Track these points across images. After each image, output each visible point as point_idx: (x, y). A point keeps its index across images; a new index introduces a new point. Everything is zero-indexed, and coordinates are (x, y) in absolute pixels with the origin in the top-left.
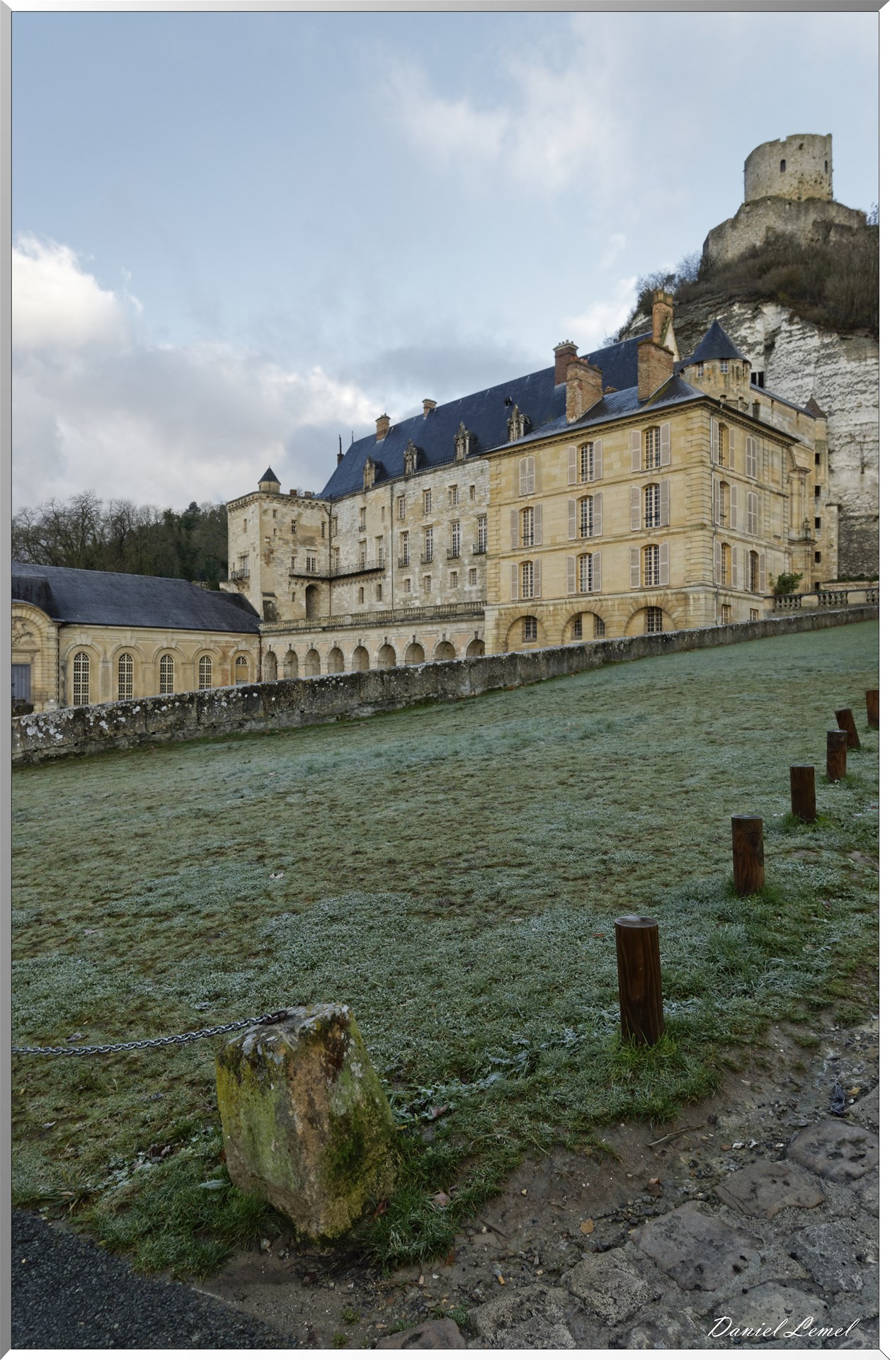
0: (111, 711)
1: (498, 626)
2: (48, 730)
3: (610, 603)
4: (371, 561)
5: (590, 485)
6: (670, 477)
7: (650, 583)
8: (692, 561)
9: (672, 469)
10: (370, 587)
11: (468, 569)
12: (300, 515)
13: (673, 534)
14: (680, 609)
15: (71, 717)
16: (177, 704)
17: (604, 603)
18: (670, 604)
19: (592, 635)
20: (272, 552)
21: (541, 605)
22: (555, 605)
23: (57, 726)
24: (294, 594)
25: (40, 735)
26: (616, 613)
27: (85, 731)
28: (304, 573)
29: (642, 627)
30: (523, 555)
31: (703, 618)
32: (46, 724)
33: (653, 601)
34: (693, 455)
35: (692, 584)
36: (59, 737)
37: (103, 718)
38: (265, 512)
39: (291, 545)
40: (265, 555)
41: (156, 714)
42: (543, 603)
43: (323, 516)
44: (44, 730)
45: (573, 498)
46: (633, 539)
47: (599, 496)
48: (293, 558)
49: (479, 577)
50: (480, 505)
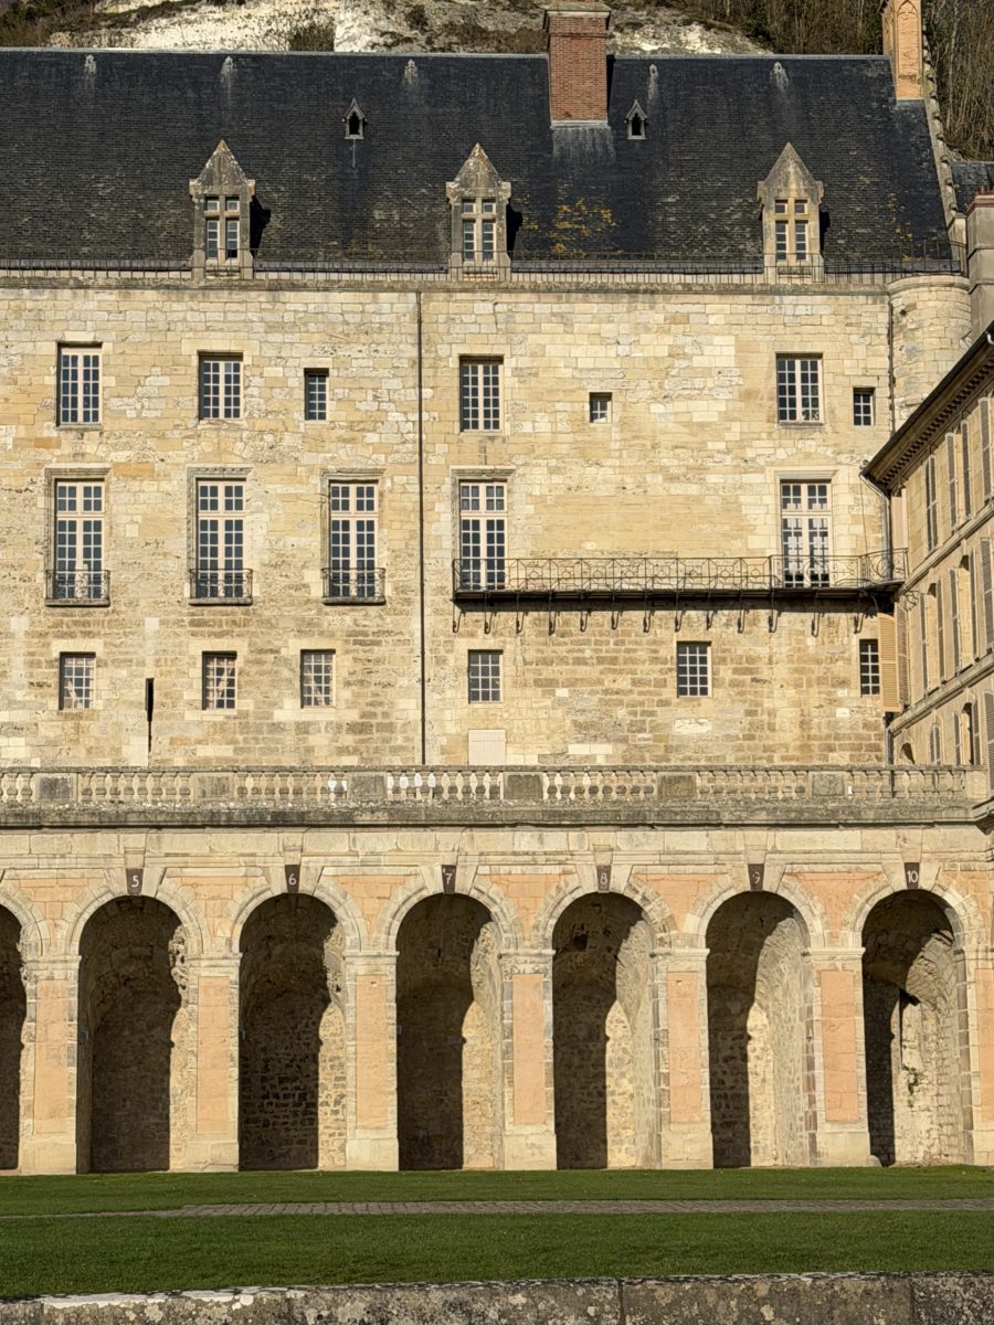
11: (293, 647)
49: (348, 684)
50: (352, 440)
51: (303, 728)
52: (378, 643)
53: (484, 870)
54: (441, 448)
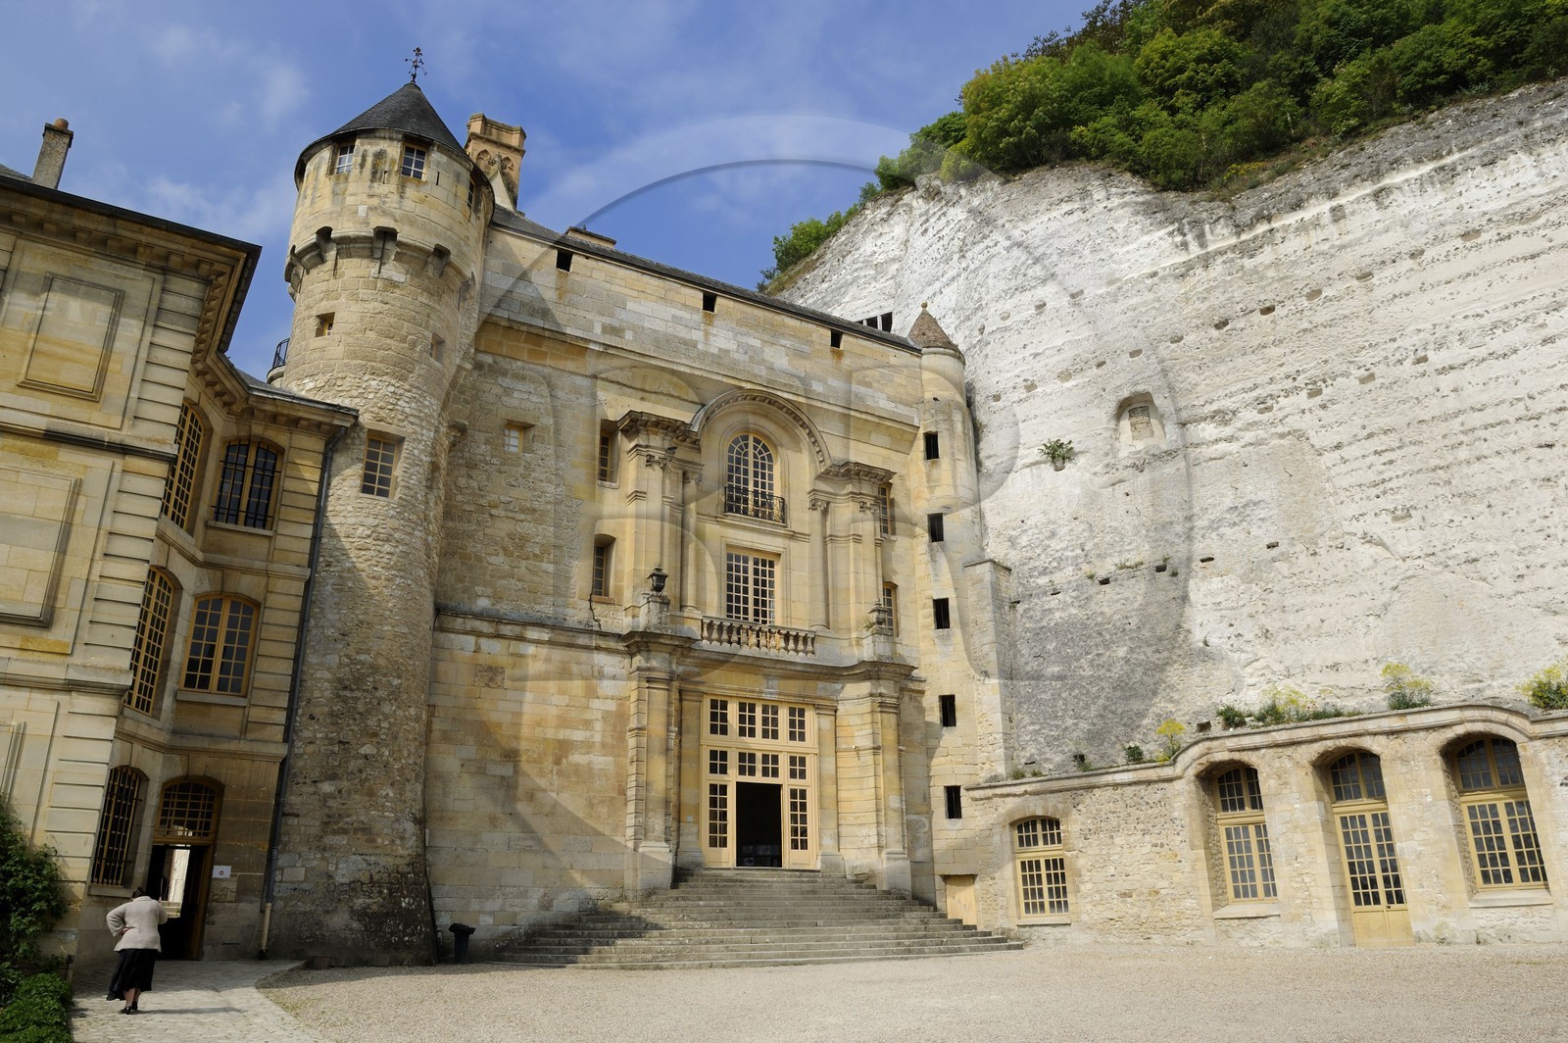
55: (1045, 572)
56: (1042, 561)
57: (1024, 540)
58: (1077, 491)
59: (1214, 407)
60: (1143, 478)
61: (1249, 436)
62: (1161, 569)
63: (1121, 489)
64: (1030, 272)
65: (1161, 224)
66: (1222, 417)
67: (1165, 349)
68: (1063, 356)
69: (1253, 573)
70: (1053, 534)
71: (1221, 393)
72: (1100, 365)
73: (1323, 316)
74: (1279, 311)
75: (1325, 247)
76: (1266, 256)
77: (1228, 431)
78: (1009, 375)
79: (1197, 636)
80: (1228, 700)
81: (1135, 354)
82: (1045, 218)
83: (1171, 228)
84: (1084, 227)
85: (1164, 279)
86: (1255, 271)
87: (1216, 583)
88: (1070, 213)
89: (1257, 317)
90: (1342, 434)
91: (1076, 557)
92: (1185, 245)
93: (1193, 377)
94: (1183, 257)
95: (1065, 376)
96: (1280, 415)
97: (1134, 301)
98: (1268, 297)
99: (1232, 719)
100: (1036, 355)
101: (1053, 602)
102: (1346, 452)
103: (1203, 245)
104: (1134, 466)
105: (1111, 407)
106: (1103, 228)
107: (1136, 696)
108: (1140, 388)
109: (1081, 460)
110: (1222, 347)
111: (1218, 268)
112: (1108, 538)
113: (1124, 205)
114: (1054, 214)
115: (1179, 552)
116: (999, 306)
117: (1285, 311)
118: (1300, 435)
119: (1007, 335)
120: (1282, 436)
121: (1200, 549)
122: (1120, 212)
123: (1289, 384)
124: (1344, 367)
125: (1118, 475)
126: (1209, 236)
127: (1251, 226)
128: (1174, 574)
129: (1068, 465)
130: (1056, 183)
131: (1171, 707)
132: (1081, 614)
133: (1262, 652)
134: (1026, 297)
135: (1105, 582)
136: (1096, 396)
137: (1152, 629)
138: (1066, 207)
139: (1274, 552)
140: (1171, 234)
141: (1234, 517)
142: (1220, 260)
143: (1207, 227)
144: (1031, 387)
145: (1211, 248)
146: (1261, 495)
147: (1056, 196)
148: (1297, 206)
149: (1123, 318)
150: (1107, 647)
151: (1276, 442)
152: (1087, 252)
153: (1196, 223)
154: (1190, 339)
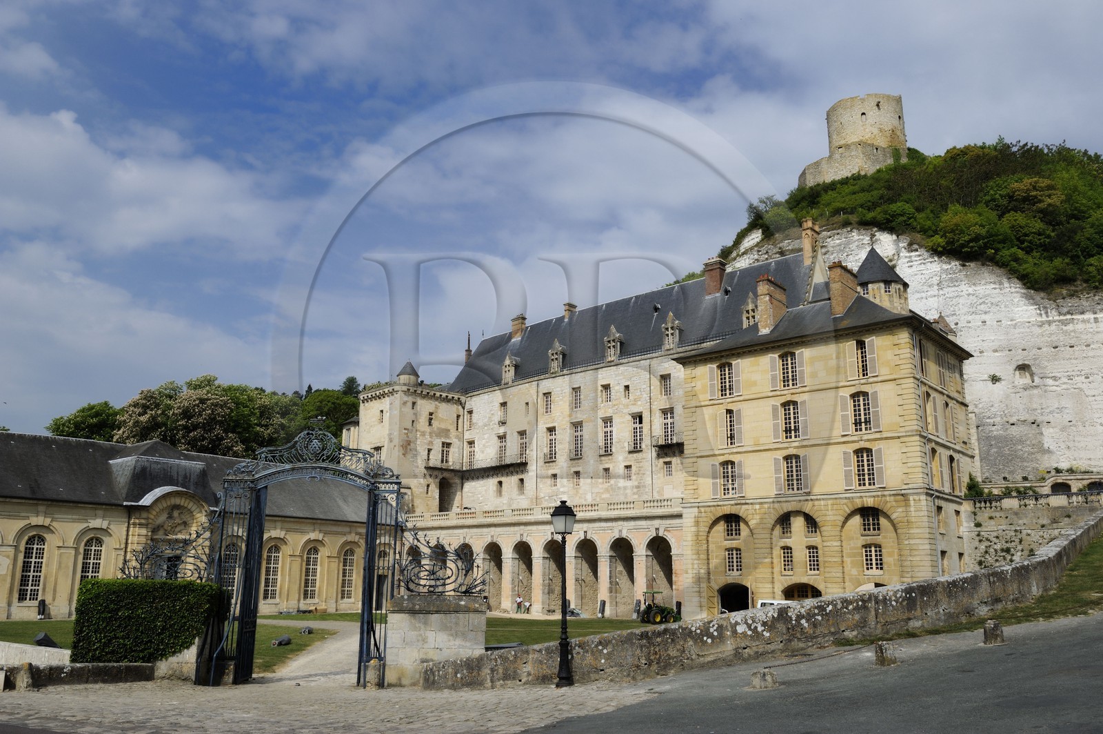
0: (810, 609)
1: (697, 523)
2: (756, 628)
3: (822, 503)
4: (511, 457)
5: (794, 391)
6: (878, 387)
7: (864, 485)
8: (909, 465)
9: (879, 379)
10: (510, 481)
11: (623, 465)
12: (437, 408)
13: (886, 438)
14: (900, 510)
15: (776, 616)
16: (860, 603)
17: (816, 503)
18: (889, 505)
19: (803, 533)
20: (409, 443)
21: (746, 504)
22: (761, 503)
23: (764, 624)
24: (428, 486)
25: (750, 633)
26: (830, 513)
27: (788, 629)
28: (438, 464)
29: (858, 527)
30: (723, 455)
31: (926, 519)
32: (754, 622)
33: (870, 502)
34: (902, 367)
35: (910, 486)
36: (767, 634)
37: (803, 617)
38: (405, 403)
39: (427, 437)
40: (402, 446)
41: (845, 613)
42: (747, 501)
43: (458, 409)
44: (752, 628)
45: (778, 402)
46: (844, 443)
47: (804, 402)
48: (429, 450)
49: (635, 474)
50: (635, 404)
51: (625, 488)
52: (641, 462)
53: (594, 532)
54: (655, 403)
55: (989, 418)
56: (988, 414)
57: (980, 406)
58: (1002, 393)
59: (1053, 375)
60: (1027, 392)
61: (1064, 386)
62: (1033, 423)
63: (1018, 395)
64: (978, 307)
65: (1032, 304)
66: (1055, 378)
67: (1035, 351)
68: (994, 344)
69: (1063, 429)
70: (992, 406)
71: (1056, 371)
72: (1010, 350)
73: (1091, 354)
74: (1075, 347)
75: (1091, 330)
76: (1070, 327)
77: (1057, 383)
78: (972, 345)
79: (1046, 446)
80: (1055, 465)
81: (1024, 350)
82: (984, 287)
83: (1036, 307)
84: (1001, 296)
85: (1033, 325)
86: (1066, 331)
87: (1051, 430)
88: (995, 289)
89: (1068, 348)
90: (1095, 393)
91: (1002, 415)
92: (1041, 315)
93: (1046, 363)
94: (1039, 319)
95: (995, 351)
96: (1076, 382)
97: (1022, 330)
98: (1072, 342)
99: (1058, 471)
100: (983, 341)
101: (994, 428)
102: (1096, 398)
103: (1047, 316)
104: (1024, 388)
105: (1014, 367)
106: (1009, 299)
107: (1026, 461)
108: (1026, 362)
109: (1003, 382)
110: (1055, 355)
111: (1053, 327)
112: (1013, 410)
113: (1017, 292)
114: (987, 287)
115: (1040, 419)
116: (966, 317)
117: (1078, 349)
118: (1081, 389)
119: (970, 330)
120: (1075, 389)
121: (1046, 419)
122: (1015, 295)
123: (1079, 373)
124: (1097, 372)
125: (1017, 390)
126: (1049, 314)
127: (1065, 315)
128: (1038, 426)
129: (997, 383)
130: (988, 274)
131: (1037, 465)
132: (1004, 434)
133: (1066, 452)
134: (978, 317)
135: (1013, 424)
136: (1008, 361)
137: (1031, 441)
138: (994, 286)
139: (1071, 423)
140: (1036, 309)
141: (1058, 411)
142: (1054, 324)
143: (1049, 310)
144: (981, 352)
145: (1051, 318)
146: (1067, 406)
147: (988, 280)
148: (1082, 313)
149: (1019, 336)
150: (1014, 445)
151: (1072, 390)
152: (1003, 306)
153: (1045, 308)
154: (1044, 349)
